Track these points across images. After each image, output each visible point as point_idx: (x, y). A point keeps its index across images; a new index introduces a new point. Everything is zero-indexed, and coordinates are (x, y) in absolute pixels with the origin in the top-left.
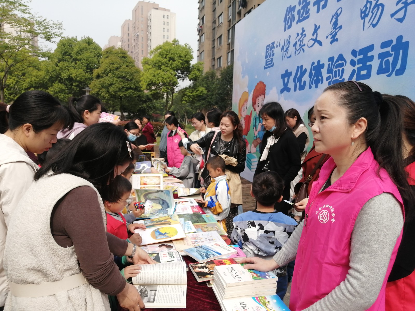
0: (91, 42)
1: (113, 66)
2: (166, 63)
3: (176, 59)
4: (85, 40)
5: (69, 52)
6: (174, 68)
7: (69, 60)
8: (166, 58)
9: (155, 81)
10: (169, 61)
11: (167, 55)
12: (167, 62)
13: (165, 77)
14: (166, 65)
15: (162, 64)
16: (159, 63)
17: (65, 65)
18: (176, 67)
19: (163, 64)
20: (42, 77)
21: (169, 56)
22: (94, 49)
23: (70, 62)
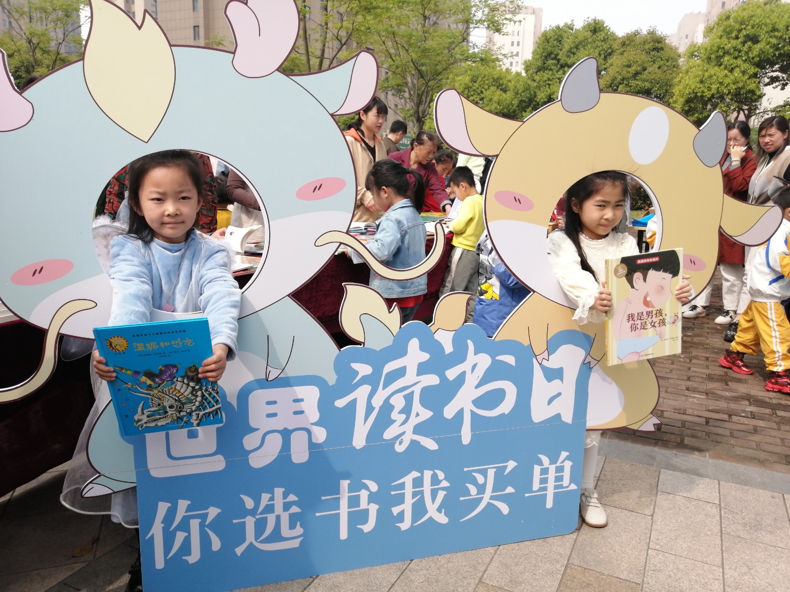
0: (600, 28)
1: (629, 69)
2: (735, 50)
3: (763, 36)
4: (589, 25)
5: (555, 53)
6: (753, 58)
7: (553, 67)
8: (737, 38)
9: (703, 92)
10: (744, 43)
11: (740, 31)
12: (739, 46)
13: (727, 81)
14: (736, 53)
15: (724, 53)
16: (718, 51)
17: (545, 78)
18: (759, 56)
19: (726, 53)
20: (508, 102)
21: (744, 32)
22: (602, 41)
23: (555, 71)
